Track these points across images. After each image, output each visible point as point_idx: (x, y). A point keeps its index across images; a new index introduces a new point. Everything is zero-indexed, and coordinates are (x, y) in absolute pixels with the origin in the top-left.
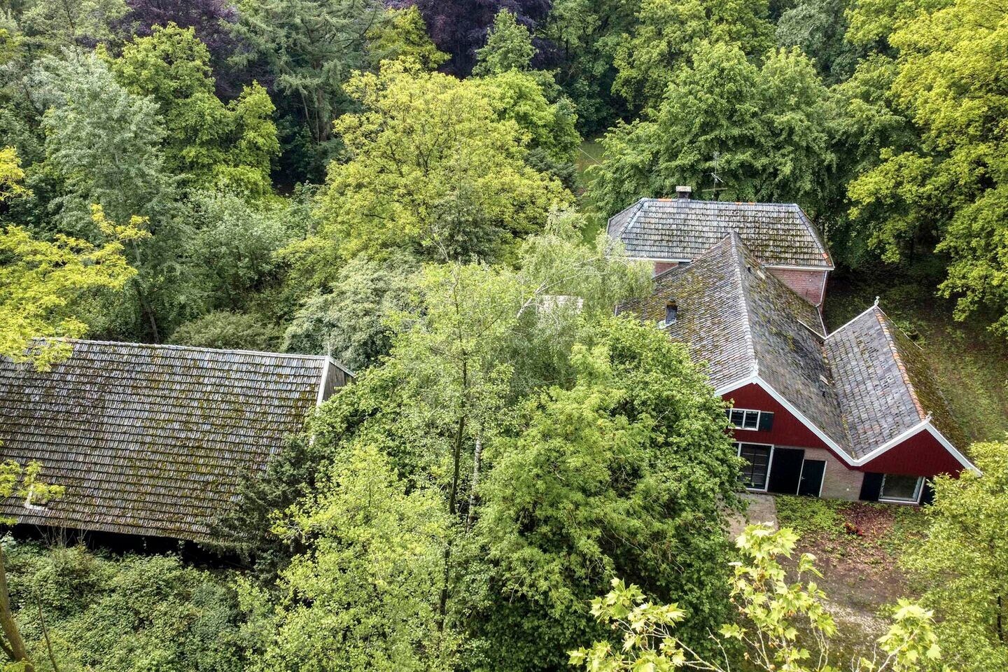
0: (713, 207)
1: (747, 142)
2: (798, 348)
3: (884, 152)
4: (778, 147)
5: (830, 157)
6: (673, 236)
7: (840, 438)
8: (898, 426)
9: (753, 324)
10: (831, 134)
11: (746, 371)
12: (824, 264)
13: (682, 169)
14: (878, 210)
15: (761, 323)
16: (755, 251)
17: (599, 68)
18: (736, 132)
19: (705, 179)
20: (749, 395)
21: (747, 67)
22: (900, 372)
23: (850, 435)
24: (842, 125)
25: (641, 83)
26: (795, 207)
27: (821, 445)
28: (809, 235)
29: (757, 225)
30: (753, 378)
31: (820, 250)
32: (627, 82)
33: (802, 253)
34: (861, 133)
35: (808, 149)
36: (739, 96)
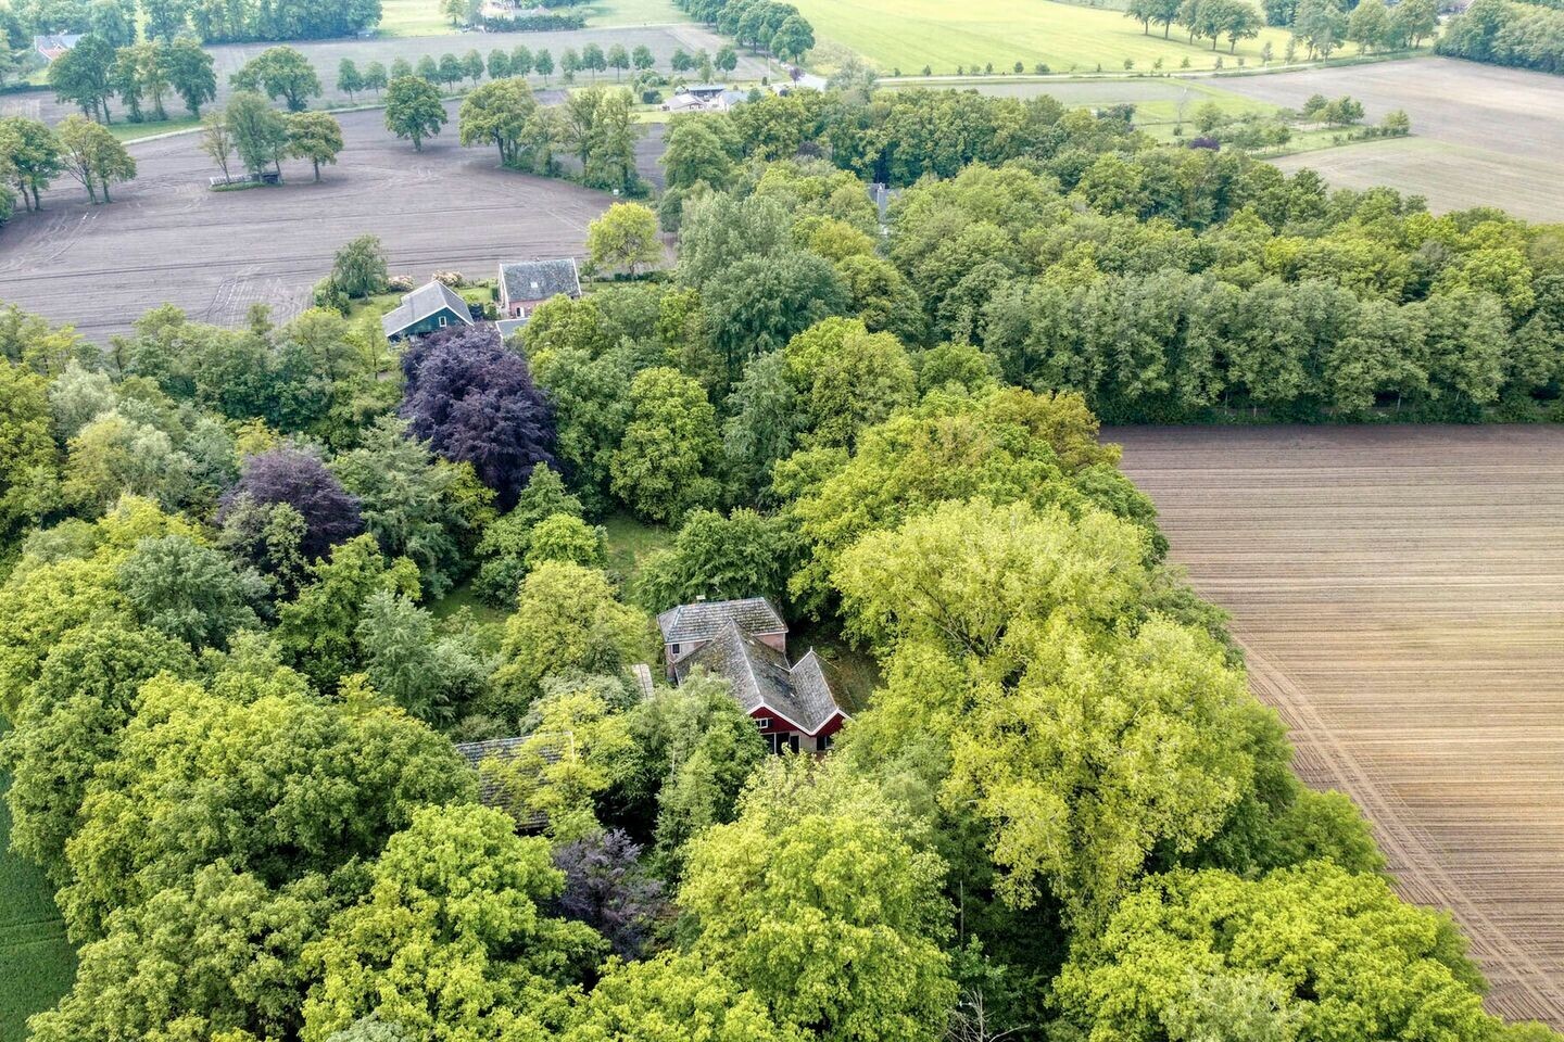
0: (718, 605)
1: (731, 564)
2: (778, 681)
3: (803, 562)
4: (747, 564)
5: (775, 566)
6: (702, 626)
7: (804, 723)
8: (827, 713)
9: (756, 675)
10: (774, 552)
11: (758, 702)
12: (783, 630)
13: (697, 586)
14: (806, 595)
15: (759, 673)
16: (745, 627)
17: (599, 476)
18: (724, 561)
19: (710, 589)
20: (762, 712)
21: (724, 522)
22: (825, 687)
23: (809, 721)
24: (779, 546)
25: (634, 487)
26: (762, 599)
27: (796, 729)
28: (773, 615)
29: (744, 612)
30: (762, 704)
31: (780, 623)
32: (624, 487)
33: (769, 625)
34: (789, 550)
35: (764, 564)
36: (721, 542)
